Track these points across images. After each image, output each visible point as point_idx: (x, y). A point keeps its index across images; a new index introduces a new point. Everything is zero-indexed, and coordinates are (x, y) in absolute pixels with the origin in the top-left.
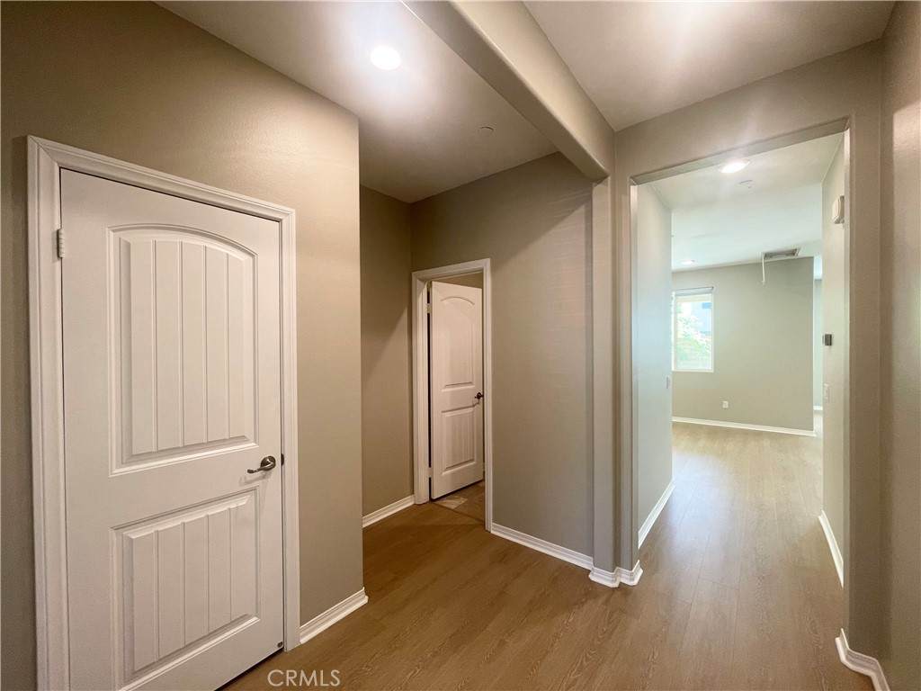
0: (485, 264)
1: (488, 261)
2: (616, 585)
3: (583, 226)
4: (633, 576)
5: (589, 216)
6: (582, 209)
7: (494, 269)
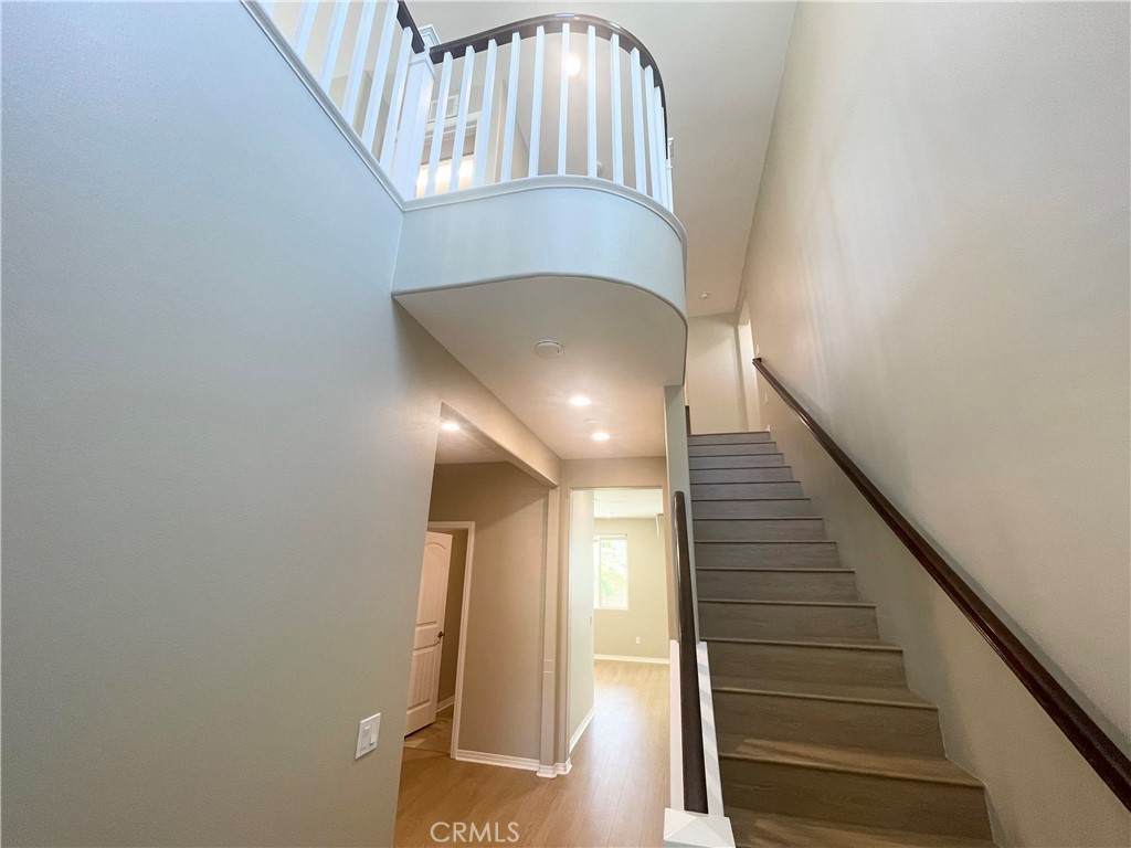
0: (471, 526)
1: (473, 524)
2: (554, 776)
3: (542, 511)
4: (565, 768)
5: (546, 505)
6: (542, 501)
7: (476, 531)
